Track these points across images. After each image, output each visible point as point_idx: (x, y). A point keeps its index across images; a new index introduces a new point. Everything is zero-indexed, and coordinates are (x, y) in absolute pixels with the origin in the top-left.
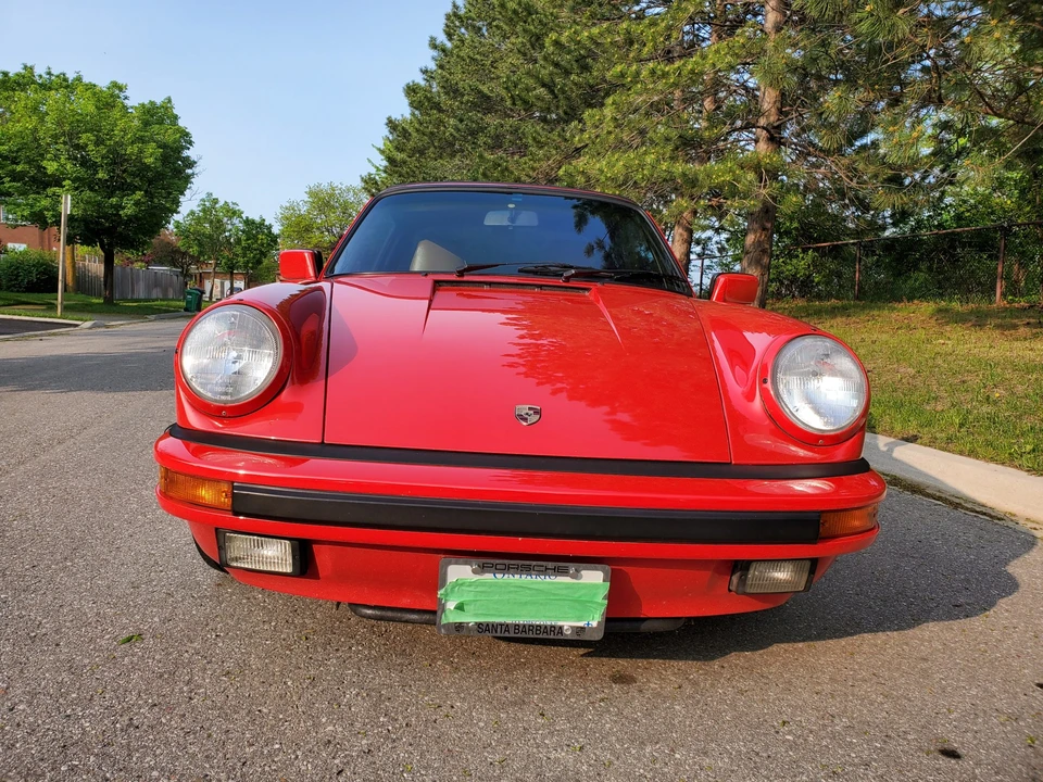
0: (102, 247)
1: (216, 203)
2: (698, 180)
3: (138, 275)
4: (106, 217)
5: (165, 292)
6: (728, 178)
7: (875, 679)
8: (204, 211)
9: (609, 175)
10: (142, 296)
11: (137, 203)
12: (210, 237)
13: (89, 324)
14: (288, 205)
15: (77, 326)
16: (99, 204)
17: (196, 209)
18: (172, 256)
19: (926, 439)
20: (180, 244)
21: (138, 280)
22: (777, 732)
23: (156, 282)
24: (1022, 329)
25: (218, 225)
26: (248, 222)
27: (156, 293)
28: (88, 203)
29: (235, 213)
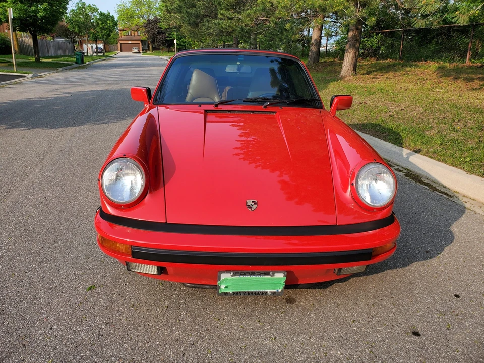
0: (31, 33)
1: (84, 5)
2: (326, 8)
3: (50, 44)
4: (30, 16)
5: (64, 52)
6: (341, 7)
7: (391, 296)
8: (79, 9)
9: (283, 5)
10: (53, 55)
11: (45, 9)
12: (83, 23)
13: (30, 75)
14: (121, 3)
15: (25, 76)
16: (26, 10)
17: (75, 8)
18: (65, 33)
19: (424, 151)
20: (69, 27)
21: (50, 47)
22: (351, 326)
23: (59, 47)
24: (476, 81)
25: (87, 17)
26: (101, 14)
27: (60, 53)
28: (20, 10)
29: (94, 10)
